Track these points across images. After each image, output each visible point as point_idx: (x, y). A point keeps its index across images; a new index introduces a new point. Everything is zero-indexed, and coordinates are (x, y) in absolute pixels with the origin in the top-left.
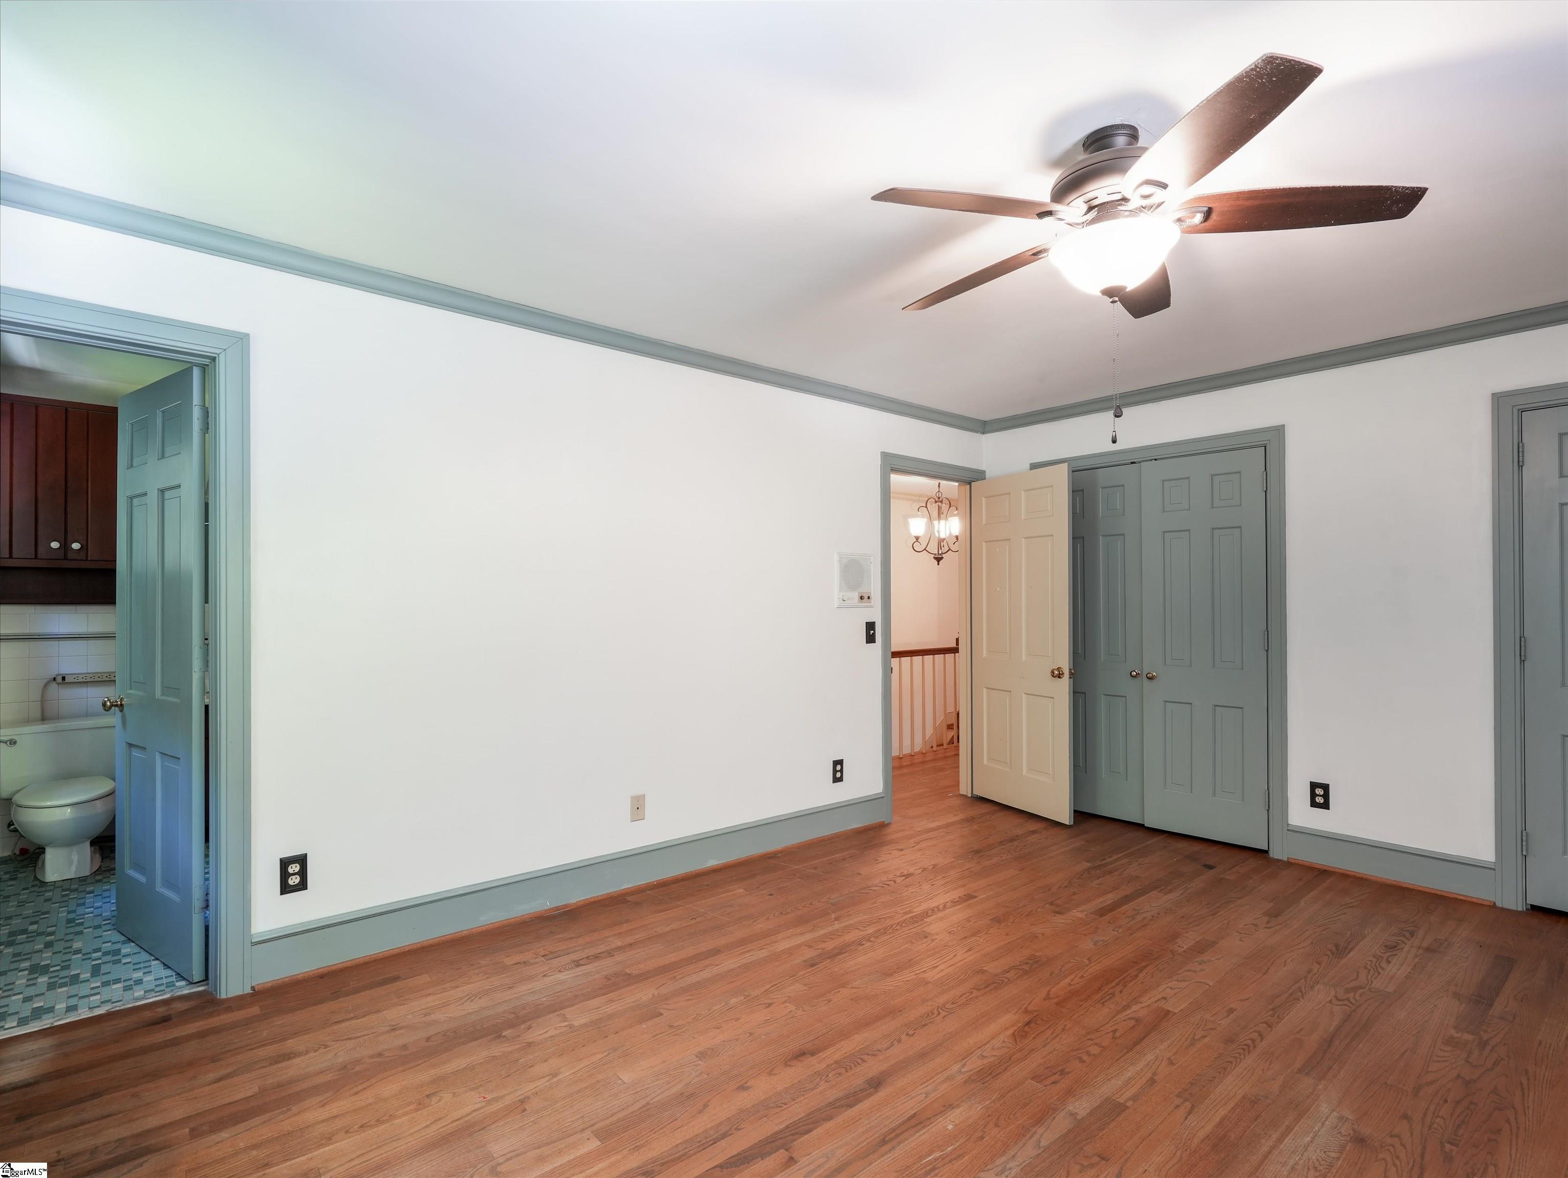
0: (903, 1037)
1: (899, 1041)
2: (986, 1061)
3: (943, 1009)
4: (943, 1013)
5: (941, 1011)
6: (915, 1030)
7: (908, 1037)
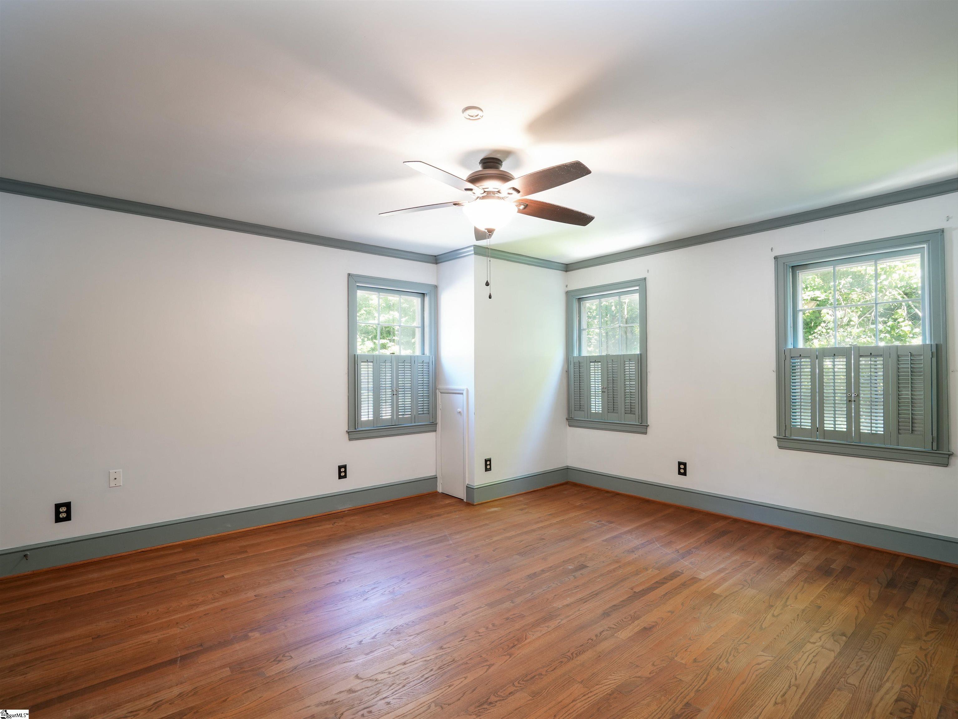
0: (594, 638)
1: (596, 636)
2: (547, 625)
3: (569, 658)
4: (569, 654)
5: (571, 656)
6: (588, 643)
7: (592, 638)
